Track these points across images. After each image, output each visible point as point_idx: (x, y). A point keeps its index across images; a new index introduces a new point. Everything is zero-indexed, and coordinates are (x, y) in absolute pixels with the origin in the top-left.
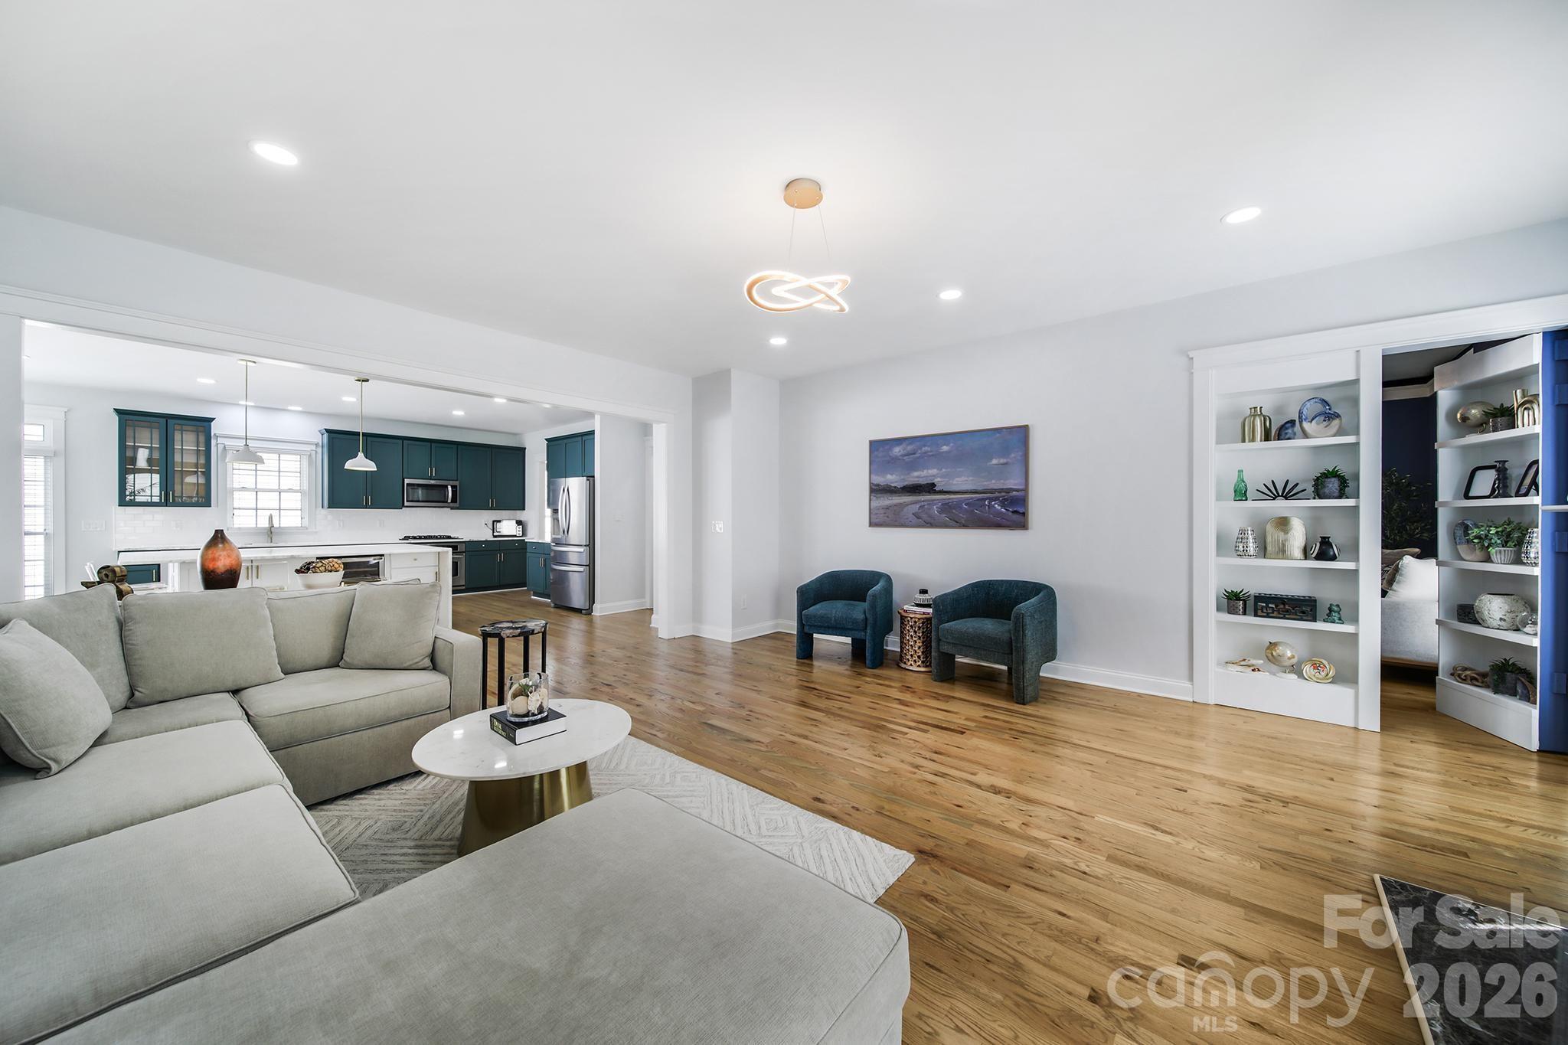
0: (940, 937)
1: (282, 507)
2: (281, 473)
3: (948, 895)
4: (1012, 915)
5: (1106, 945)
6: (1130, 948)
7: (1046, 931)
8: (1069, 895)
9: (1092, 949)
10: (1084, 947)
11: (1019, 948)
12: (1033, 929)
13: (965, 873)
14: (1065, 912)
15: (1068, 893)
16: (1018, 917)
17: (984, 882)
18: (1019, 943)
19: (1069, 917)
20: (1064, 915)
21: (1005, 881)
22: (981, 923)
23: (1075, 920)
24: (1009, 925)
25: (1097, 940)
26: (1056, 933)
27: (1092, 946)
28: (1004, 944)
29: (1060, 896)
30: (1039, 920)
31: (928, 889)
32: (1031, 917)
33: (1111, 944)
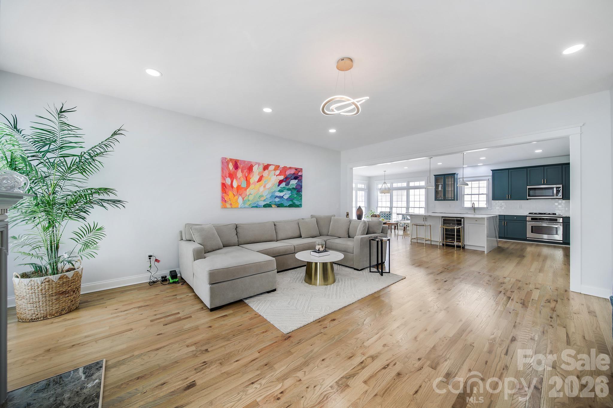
0: (248, 330)
1: (479, 200)
2: (480, 188)
3: (263, 336)
4: (246, 347)
5: (217, 365)
6: (211, 371)
7: (234, 352)
8: (244, 369)
9: (219, 360)
10: (221, 359)
11: (233, 343)
12: (237, 350)
13: (272, 344)
14: (237, 362)
15: (246, 369)
16: (244, 349)
17: (265, 347)
18: (235, 344)
19: (235, 362)
20: (237, 361)
21: (262, 353)
22: (247, 339)
23: (232, 363)
24: (242, 345)
25: (221, 363)
26: (231, 355)
27: (220, 361)
28: (237, 341)
29: (246, 366)
30: (239, 353)
31: (268, 333)
32: (242, 352)
33: (216, 367)
